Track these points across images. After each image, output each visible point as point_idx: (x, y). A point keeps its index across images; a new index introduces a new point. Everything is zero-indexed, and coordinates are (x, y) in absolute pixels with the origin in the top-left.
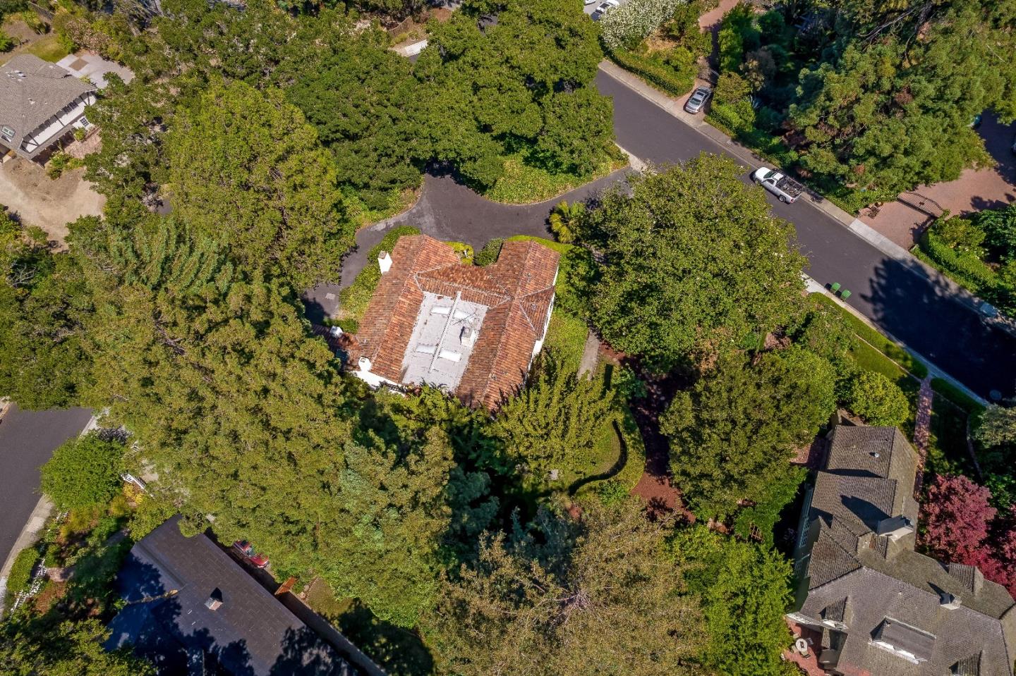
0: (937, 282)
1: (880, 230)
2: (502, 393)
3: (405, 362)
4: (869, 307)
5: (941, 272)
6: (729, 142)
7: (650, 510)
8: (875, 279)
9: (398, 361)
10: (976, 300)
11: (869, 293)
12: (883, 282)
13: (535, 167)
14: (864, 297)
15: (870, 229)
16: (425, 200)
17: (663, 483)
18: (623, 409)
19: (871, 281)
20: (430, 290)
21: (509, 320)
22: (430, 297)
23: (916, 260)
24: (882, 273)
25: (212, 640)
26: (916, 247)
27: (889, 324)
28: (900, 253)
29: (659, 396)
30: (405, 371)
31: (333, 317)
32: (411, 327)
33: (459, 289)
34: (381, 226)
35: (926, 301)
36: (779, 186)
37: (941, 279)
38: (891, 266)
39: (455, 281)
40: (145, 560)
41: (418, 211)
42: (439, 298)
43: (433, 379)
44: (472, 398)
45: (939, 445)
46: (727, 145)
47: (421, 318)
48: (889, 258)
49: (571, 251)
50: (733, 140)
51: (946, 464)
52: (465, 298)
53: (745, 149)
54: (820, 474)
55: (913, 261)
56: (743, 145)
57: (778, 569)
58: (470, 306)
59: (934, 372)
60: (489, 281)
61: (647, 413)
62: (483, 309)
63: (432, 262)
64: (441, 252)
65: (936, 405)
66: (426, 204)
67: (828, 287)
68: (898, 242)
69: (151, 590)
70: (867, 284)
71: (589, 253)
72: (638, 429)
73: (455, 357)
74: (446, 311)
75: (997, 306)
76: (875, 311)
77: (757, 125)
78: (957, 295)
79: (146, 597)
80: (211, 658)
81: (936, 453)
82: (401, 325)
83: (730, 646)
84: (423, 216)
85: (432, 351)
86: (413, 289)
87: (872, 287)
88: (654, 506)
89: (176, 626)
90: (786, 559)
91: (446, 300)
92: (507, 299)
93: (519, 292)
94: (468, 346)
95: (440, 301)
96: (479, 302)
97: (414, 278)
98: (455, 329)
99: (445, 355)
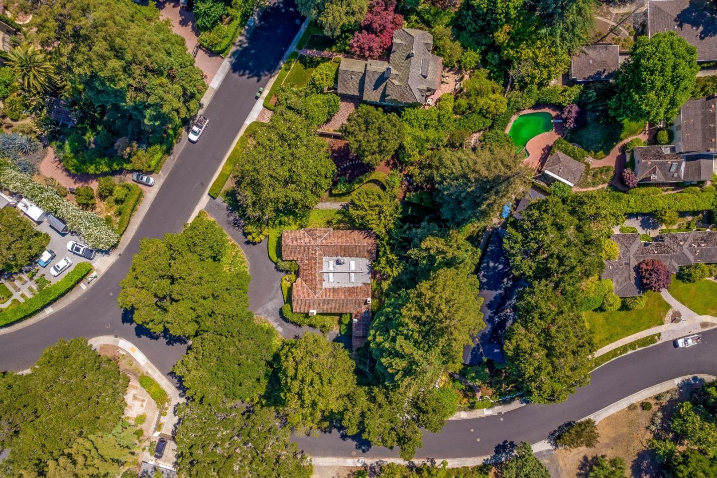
0: (240, 46)
1: (214, 73)
2: (365, 238)
3: (360, 285)
4: (263, 78)
5: (234, 44)
6: (172, 157)
7: (391, 167)
8: (247, 76)
9: (361, 288)
10: (247, 27)
11: (256, 79)
12: (247, 72)
14: (258, 81)
15: (215, 78)
16: (257, 312)
18: (353, 185)
19: (248, 78)
20: (322, 286)
21: (329, 244)
22: (325, 285)
23: (229, 55)
24: (241, 72)
25: (490, 316)
26: (222, 55)
27: (272, 69)
28: (226, 64)
30: (364, 284)
31: (338, 332)
32: (343, 288)
33: (318, 272)
34: (280, 329)
35: (253, 51)
36: (201, 127)
37: (238, 44)
38: (235, 68)
39: (314, 276)
40: (470, 357)
41: (265, 313)
42: (324, 281)
43: (366, 270)
44: (370, 250)
45: (330, 47)
46: (174, 159)
47: (336, 286)
48: (231, 69)
49: (272, 227)
50: (170, 155)
51: (338, 45)
52: (321, 268)
53: (174, 148)
54: (364, 99)
55: (230, 57)
56: (172, 149)
57: (409, 113)
58: (325, 265)
59: (293, 48)
60: (309, 260)
62: (324, 258)
63: (305, 290)
64: (299, 288)
65: (311, 48)
66: (261, 310)
67: (257, 98)
68: (220, 64)
69: (479, 349)
70: (251, 79)
72: (360, 177)
73: (353, 263)
74: (331, 275)
75: (248, 18)
76: (265, 75)
77: (161, 143)
78: (246, 36)
79: (481, 350)
80: (495, 313)
81: (334, 49)
82: (344, 293)
83: (440, 128)
84: (267, 309)
85: (353, 275)
86: (324, 294)
87: (252, 77)
88: (389, 165)
89: (489, 331)
90: (405, 111)
91: (325, 277)
92: (317, 248)
93: (312, 244)
94: (345, 259)
95: (326, 279)
96: (322, 261)
97: (318, 295)
98: (339, 268)
99: (353, 268)
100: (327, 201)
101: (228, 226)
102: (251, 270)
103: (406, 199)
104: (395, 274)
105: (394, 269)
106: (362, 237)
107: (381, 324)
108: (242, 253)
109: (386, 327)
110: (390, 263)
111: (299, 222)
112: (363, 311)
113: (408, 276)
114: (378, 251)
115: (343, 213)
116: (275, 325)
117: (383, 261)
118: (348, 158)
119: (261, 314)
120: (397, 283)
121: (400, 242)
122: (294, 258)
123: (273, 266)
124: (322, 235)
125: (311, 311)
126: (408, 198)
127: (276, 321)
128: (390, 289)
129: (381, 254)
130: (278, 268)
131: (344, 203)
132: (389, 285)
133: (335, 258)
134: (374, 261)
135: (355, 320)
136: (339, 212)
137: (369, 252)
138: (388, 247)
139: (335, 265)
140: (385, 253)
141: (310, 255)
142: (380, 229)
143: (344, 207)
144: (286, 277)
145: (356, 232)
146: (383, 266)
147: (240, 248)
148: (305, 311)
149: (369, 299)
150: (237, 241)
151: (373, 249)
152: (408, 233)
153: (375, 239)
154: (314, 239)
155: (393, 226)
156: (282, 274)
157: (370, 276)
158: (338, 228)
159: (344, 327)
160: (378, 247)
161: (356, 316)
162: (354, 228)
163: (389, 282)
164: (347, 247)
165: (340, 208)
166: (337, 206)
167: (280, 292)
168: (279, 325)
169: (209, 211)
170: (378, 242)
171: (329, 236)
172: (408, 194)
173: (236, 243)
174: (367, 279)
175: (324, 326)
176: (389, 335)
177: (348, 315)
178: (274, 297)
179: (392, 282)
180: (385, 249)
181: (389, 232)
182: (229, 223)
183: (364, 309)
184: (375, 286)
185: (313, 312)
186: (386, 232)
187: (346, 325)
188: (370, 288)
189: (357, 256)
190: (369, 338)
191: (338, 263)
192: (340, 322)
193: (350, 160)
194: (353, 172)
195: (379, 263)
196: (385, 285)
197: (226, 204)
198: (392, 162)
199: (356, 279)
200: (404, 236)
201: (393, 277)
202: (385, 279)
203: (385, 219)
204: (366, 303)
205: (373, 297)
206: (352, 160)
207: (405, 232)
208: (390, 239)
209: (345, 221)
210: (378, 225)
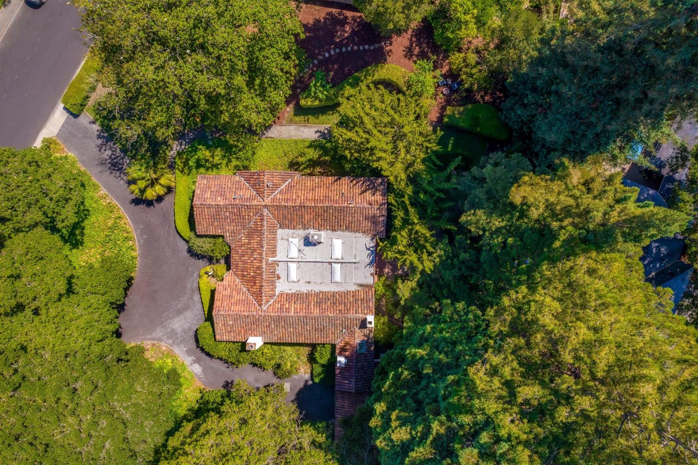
2: (363, 192)
3: (353, 288)
7: (415, 58)
9: (354, 294)
13: (82, 234)
16: (154, 335)
17: (391, 51)
18: (341, 89)
20: (273, 290)
21: (290, 204)
22: (282, 287)
29: (314, 65)
30: (361, 285)
31: (307, 376)
32: (317, 294)
33: (267, 261)
39: (259, 268)
41: (168, 338)
42: (279, 278)
43: (364, 257)
44: (374, 217)
47: (304, 289)
49: (182, 172)
52: (274, 253)
58: (281, 246)
60: (249, 236)
61: (332, 73)
62: (280, 232)
63: (240, 297)
64: (228, 292)
66: (159, 332)
71: (180, 154)
72: (357, 74)
73: (338, 244)
74: (293, 267)
82: (319, 304)
84: (173, 330)
85: (337, 267)
86: (278, 306)
88: (411, 56)
91: (280, 270)
92: (266, 212)
93: (255, 203)
94: (323, 235)
95: (283, 275)
96: (275, 239)
97: (268, 308)
98: (311, 253)
99: (338, 253)
100: (291, 122)
101: (99, 169)
102: (142, 255)
103: (446, 120)
104: (428, 266)
105: (425, 256)
106: (358, 190)
107: (402, 387)
108: (127, 222)
109: (415, 397)
110: (416, 245)
111: (235, 162)
112: (358, 341)
113: (455, 272)
114: (390, 217)
115: (321, 147)
116: (188, 360)
117: (403, 238)
118: (332, 42)
119: (160, 340)
120: (429, 287)
121: (439, 201)
122: (219, 232)
123: (184, 246)
124: (276, 186)
125: (251, 340)
126: (449, 117)
127: (189, 352)
128: (415, 298)
129: (398, 223)
130: (191, 252)
131: (322, 128)
132: (412, 289)
133: (302, 233)
134: (381, 240)
135: (341, 359)
136: (313, 145)
137: (373, 220)
138: (412, 210)
139: (302, 247)
140: (406, 222)
141: (252, 225)
142: (397, 173)
143: (323, 135)
144: (208, 268)
145: (345, 180)
146: (401, 248)
147: (122, 212)
148: (239, 338)
149: (371, 318)
150: (117, 198)
151: (380, 214)
152: (454, 180)
153: (383, 195)
154: (260, 193)
155: (422, 167)
156: (201, 262)
157: (372, 270)
158: (311, 174)
159: (318, 369)
160: (389, 211)
161: (343, 349)
162: (341, 173)
163: (412, 284)
164: (326, 210)
165: (315, 136)
166: (308, 132)
167: (196, 297)
168: (195, 362)
169: (65, 141)
170: (391, 199)
171: (290, 187)
172: (449, 111)
173: (115, 202)
174: (366, 275)
175: (278, 366)
176: (428, 429)
177: (328, 348)
178: (187, 307)
179: (420, 285)
180: (407, 212)
181: (413, 180)
182: (103, 163)
183: (358, 337)
184: (381, 289)
185: (256, 341)
186: (408, 177)
187: (323, 366)
188: (371, 294)
189: (348, 229)
190: (374, 422)
191: (308, 242)
192: (312, 359)
193: (336, 44)
194: (341, 68)
195: (394, 242)
196: (405, 290)
197: (96, 127)
198: (417, 51)
199: (344, 275)
200: (446, 186)
201: (423, 272)
202: (405, 277)
203: (408, 152)
204: (363, 324)
205: (378, 312)
206: (340, 45)
207: (448, 179)
208: (416, 193)
209: (325, 162)
210: (392, 164)
